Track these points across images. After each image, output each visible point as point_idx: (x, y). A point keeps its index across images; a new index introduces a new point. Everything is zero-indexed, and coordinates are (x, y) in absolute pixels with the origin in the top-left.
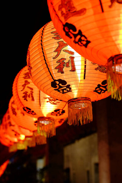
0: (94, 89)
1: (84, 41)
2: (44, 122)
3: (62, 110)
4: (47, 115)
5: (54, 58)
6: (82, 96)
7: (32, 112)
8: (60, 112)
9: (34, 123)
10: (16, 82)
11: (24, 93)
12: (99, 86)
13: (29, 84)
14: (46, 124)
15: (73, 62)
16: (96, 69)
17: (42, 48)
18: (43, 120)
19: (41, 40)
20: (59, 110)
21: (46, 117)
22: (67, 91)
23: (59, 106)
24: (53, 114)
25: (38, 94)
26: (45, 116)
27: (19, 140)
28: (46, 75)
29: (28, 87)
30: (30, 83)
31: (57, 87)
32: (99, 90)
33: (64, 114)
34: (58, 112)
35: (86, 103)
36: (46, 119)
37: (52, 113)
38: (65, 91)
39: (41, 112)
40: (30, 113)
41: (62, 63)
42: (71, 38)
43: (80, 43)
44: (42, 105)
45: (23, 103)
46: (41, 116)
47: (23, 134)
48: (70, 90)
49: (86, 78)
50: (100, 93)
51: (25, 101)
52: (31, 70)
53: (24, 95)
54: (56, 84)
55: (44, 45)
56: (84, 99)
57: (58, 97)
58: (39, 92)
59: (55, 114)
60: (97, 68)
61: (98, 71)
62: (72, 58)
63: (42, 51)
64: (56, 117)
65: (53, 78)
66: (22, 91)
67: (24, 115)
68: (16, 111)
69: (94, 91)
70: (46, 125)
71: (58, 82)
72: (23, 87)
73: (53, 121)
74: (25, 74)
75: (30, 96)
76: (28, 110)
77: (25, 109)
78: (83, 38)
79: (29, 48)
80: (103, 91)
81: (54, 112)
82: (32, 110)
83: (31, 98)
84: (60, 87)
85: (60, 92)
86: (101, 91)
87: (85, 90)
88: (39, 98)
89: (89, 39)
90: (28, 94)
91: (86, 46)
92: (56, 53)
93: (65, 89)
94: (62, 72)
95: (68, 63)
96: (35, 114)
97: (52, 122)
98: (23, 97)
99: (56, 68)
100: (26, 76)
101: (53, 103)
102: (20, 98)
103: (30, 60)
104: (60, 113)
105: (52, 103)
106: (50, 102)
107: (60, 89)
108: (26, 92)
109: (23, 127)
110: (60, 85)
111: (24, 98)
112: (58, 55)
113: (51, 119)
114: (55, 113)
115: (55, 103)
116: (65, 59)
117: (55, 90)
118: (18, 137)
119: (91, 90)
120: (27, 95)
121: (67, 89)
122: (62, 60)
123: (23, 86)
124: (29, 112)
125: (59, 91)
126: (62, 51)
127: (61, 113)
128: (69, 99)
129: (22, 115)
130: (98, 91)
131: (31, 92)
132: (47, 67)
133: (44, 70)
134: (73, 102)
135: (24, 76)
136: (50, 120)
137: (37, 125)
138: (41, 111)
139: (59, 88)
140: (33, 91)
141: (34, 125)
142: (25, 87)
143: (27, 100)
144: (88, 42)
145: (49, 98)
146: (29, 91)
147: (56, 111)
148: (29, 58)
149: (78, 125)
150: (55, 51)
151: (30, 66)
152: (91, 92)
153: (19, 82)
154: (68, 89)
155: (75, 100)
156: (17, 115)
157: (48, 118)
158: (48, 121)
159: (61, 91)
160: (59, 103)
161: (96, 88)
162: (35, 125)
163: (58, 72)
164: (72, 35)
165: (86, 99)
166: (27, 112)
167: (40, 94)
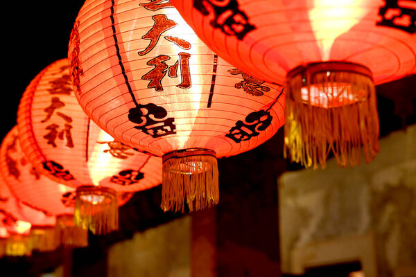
0: (227, 130)
1: (239, 23)
2: (92, 197)
3: (138, 171)
4: (100, 182)
5: (141, 54)
6: (198, 147)
7: (64, 174)
8: (131, 176)
9: (61, 198)
10: (29, 101)
11: (48, 128)
12: (239, 124)
13: (64, 108)
14: (95, 203)
15: (185, 67)
16: (238, 86)
17: (113, 27)
18: (90, 194)
19: (112, 8)
20: (130, 172)
21: (97, 187)
22: (164, 132)
23: (131, 162)
24: (115, 180)
25: (84, 132)
26: (96, 183)
27: (13, 234)
28: (118, 92)
29: (60, 114)
30: (66, 105)
31: (142, 121)
32: (237, 134)
33: (142, 181)
34: (128, 176)
35: (206, 161)
36: (96, 192)
37: (113, 179)
38: (160, 132)
39: (88, 174)
40: (58, 174)
41: (161, 66)
42: (206, 13)
43: (226, 28)
44: (91, 159)
45: (45, 152)
46: (85, 183)
47: (26, 219)
48: (172, 130)
49: (212, 104)
50: (238, 141)
51: (51, 146)
52: (80, 77)
53: (48, 131)
54: (141, 114)
55: (119, 20)
56: (202, 152)
57: (141, 143)
58: (87, 127)
59: (120, 181)
60: (239, 84)
61: (242, 90)
62: (185, 57)
63: (111, 33)
64: (122, 187)
65: (134, 100)
66: (43, 122)
67: (38, 177)
68: (20, 167)
69: (227, 135)
70: (95, 205)
71: (145, 111)
72: (46, 114)
73: (113, 197)
74: (53, 83)
75: (65, 135)
76: (56, 168)
77: (49, 164)
78: (238, 18)
79: (77, 24)
80: (245, 137)
81: (118, 176)
82: (66, 168)
83: (65, 140)
84: (150, 122)
85: (148, 134)
86: (242, 137)
87: (205, 133)
88: (85, 143)
89: (252, 22)
90: (59, 130)
91: (241, 36)
92: (147, 43)
93: (161, 128)
94: (159, 88)
95: (175, 67)
96: (72, 178)
97: (111, 198)
98: (46, 137)
99: (144, 78)
100: (55, 86)
101: (119, 154)
102: (37, 138)
103: (78, 52)
104: (133, 178)
105: (116, 154)
106: (112, 151)
107: (147, 127)
108: (54, 125)
109: (34, 205)
110: (152, 116)
111: (47, 141)
112: (151, 47)
113: (108, 192)
114: (122, 178)
115: (122, 154)
116: (167, 58)
117: (136, 127)
118: (10, 225)
119: (220, 134)
120: (56, 132)
121: (165, 128)
122: (161, 59)
123: (46, 110)
124: (56, 172)
125: (145, 131)
126: (162, 38)
127: (135, 179)
128: (167, 151)
129: (34, 177)
130: (236, 136)
131: (67, 126)
132: (123, 73)
133: (113, 80)
134: (177, 157)
135: (49, 87)
136: (106, 194)
137: (67, 203)
138: (88, 172)
139: (147, 125)
140: (72, 124)
141: (61, 203)
142: (52, 113)
143: (55, 146)
144: (249, 28)
145: (109, 143)
146: (62, 124)
147: (123, 173)
148: (77, 48)
149: (183, 211)
150: (145, 37)
151: (77, 68)
152: (220, 136)
153: (36, 100)
154: (169, 128)
155: (182, 154)
156: (21, 178)
157: (102, 190)
158: (102, 195)
159: (151, 132)
160: (132, 154)
161: (233, 129)
162: (64, 202)
163: (150, 86)
164: (209, 9)
165: (208, 152)
166: (53, 172)
167: (88, 133)
